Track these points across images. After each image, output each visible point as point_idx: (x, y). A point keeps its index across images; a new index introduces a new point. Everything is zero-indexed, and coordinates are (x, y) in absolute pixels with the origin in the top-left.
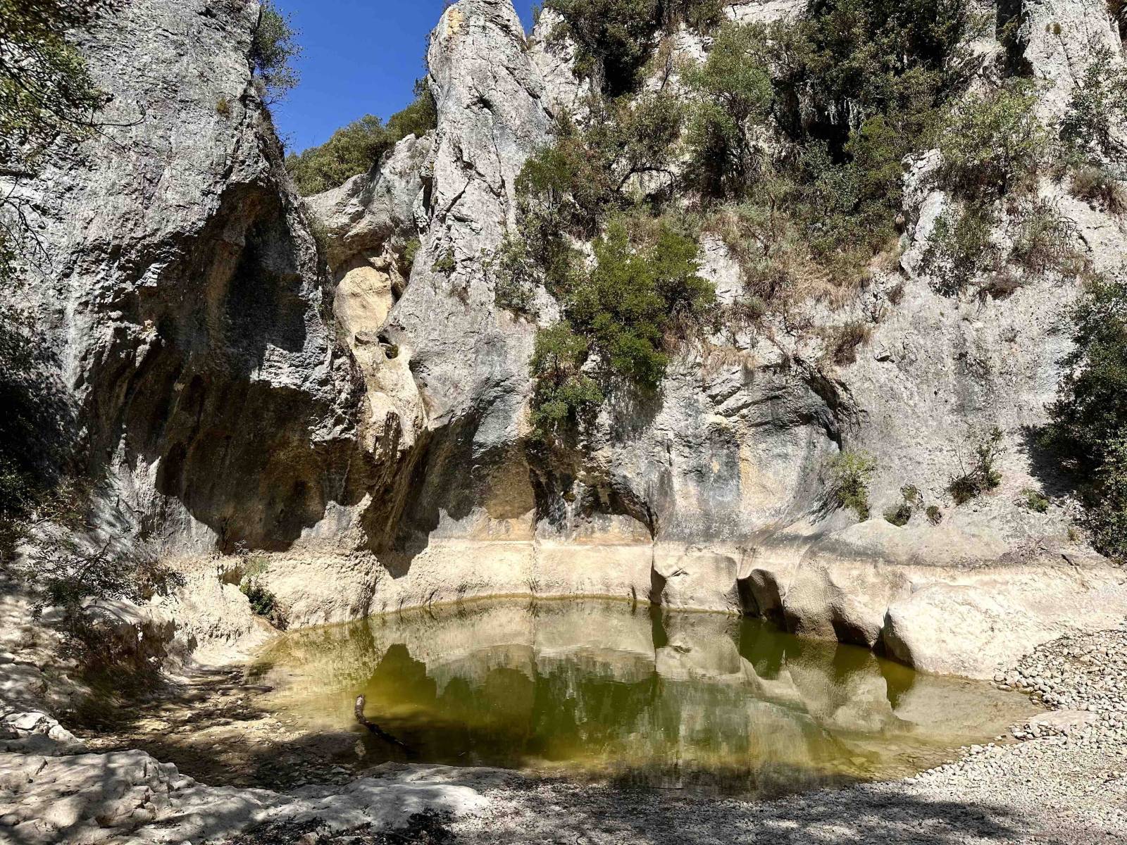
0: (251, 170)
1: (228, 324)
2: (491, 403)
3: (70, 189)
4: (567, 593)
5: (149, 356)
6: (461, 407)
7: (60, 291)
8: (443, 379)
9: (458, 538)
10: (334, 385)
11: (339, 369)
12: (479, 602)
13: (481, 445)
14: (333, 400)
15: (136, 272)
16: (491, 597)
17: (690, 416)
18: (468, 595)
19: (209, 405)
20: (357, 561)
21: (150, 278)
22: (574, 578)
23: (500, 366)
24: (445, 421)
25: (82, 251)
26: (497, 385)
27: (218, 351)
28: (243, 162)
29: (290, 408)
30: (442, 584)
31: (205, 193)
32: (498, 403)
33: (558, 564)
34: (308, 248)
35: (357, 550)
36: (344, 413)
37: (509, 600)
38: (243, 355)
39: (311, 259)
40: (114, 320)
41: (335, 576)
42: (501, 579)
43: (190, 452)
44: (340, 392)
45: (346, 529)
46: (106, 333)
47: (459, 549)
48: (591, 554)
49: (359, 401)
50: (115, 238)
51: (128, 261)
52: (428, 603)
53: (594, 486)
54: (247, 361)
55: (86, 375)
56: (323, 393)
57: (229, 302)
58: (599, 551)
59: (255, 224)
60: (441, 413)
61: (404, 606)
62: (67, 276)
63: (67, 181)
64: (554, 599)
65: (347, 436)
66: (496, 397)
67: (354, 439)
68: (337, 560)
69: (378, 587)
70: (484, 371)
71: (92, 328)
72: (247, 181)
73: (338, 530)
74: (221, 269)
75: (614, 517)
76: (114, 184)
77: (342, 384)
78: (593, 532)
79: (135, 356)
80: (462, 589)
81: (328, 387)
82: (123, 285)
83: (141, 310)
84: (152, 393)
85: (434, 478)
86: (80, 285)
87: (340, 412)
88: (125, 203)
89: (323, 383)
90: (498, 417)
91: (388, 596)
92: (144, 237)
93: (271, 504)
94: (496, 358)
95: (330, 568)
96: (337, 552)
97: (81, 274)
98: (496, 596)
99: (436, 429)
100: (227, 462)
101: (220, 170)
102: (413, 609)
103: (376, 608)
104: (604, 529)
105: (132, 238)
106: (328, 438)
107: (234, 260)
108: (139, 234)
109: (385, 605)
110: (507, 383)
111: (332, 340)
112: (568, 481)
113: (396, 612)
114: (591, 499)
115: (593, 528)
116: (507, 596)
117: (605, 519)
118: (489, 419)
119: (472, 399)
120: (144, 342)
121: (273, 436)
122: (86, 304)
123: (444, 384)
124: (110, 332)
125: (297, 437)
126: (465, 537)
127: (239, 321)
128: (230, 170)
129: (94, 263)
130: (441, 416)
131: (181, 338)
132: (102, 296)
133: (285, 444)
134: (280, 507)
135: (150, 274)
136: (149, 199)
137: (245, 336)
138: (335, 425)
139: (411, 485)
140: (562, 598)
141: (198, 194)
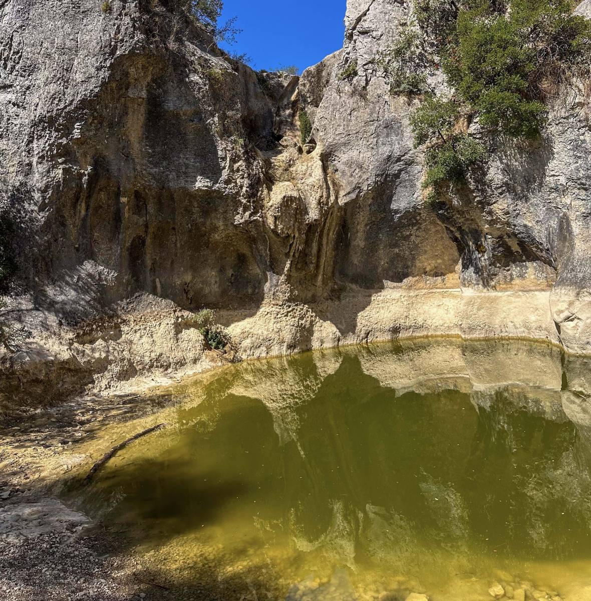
0: (128, 44)
1: (149, 154)
2: (397, 176)
3: (28, 88)
4: (491, 335)
5: (90, 182)
6: (366, 183)
7: (28, 152)
8: (349, 164)
9: (394, 287)
10: (236, 182)
11: (238, 170)
12: (415, 341)
13: (396, 212)
14: (238, 193)
15: (67, 131)
16: (427, 337)
17: (580, 157)
18: (402, 335)
19: (151, 208)
20: (291, 309)
21: (76, 133)
22: (497, 321)
23: (399, 143)
24: (353, 196)
25: (35, 125)
26: (399, 160)
27: (144, 172)
28: (122, 40)
29: (209, 203)
30: (375, 326)
31: (99, 69)
32: (403, 175)
33: (479, 309)
34: (200, 88)
35: (289, 300)
36: (249, 202)
37: (446, 340)
38: (163, 172)
39: (203, 97)
40: (62, 164)
41: (273, 321)
42: (437, 322)
43: (149, 240)
44: (241, 187)
45: (277, 286)
46: (59, 173)
47: (393, 297)
48: (513, 299)
49: (258, 191)
50: (48, 112)
51: (60, 125)
52: (364, 341)
53: (500, 237)
54: (167, 175)
55: (47, 201)
56: (229, 190)
57: (147, 138)
58: (519, 296)
59: (154, 80)
60: (348, 190)
61: (341, 343)
62: (32, 142)
63: (27, 83)
64: (479, 340)
65: (255, 218)
66: (400, 171)
67: (261, 219)
68: (274, 309)
69: (315, 328)
70: (385, 150)
71: (48, 172)
72: (127, 52)
73: (271, 287)
74: (135, 117)
75: (528, 264)
76: (48, 78)
77: (242, 181)
78: (512, 279)
79: (82, 184)
80: (395, 330)
81: (233, 185)
82: (60, 141)
83: (78, 155)
84: (109, 206)
85: (359, 241)
86: (38, 146)
87: (244, 201)
88: (53, 88)
89: (227, 182)
90: (405, 187)
91: (324, 335)
92: (65, 107)
93: (222, 270)
94: (394, 138)
95: (269, 315)
96: (273, 302)
97: (38, 139)
98: (432, 336)
99: (346, 204)
100: (178, 245)
101: (107, 50)
102: (350, 345)
103: (315, 345)
104: (522, 276)
105: (58, 110)
106: (241, 221)
107: (143, 109)
108: (62, 106)
109: (322, 342)
110: (407, 157)
111: (229, 151)
112: (477, 235)
113: (334, 348)
114: (501, 249)
115: (511, 275)
116: (442, 336)
117: (521, 267)
118: (398, 188)
119: (377, 176)
120: (84, 174)
121: (204, 224)
122: (42, 157)
123: (350, 167)
124: (61, 171)
125: (221, 223)
126: (401, 287)
127: (158, 149)
128: (115, 48)
129: (42, 130)
130: (349, 193)
131: (114, 168)
132: (51, 150)
133: (215, 229)
134: (230, 272)
135: (76, 130)
136: (67, 82)
137: (165, 159)
138: (244, 211)
139: (336, 248)
140: (487, 340)
141: (93, 70)
